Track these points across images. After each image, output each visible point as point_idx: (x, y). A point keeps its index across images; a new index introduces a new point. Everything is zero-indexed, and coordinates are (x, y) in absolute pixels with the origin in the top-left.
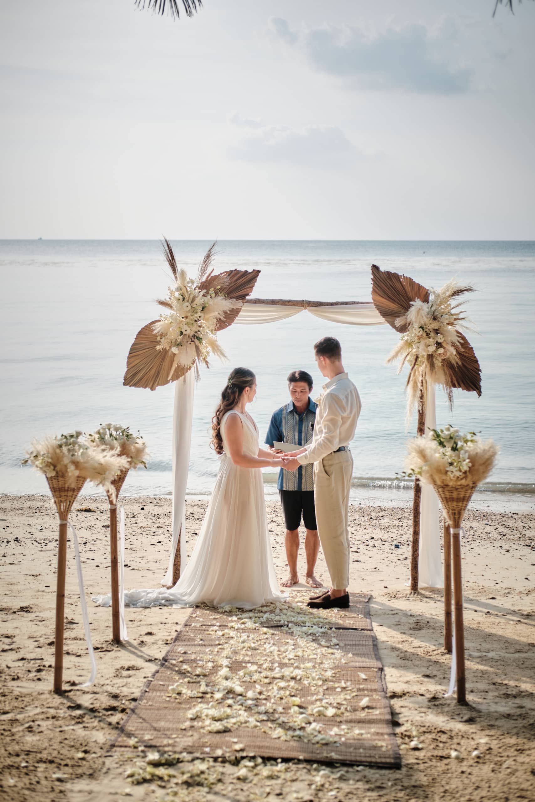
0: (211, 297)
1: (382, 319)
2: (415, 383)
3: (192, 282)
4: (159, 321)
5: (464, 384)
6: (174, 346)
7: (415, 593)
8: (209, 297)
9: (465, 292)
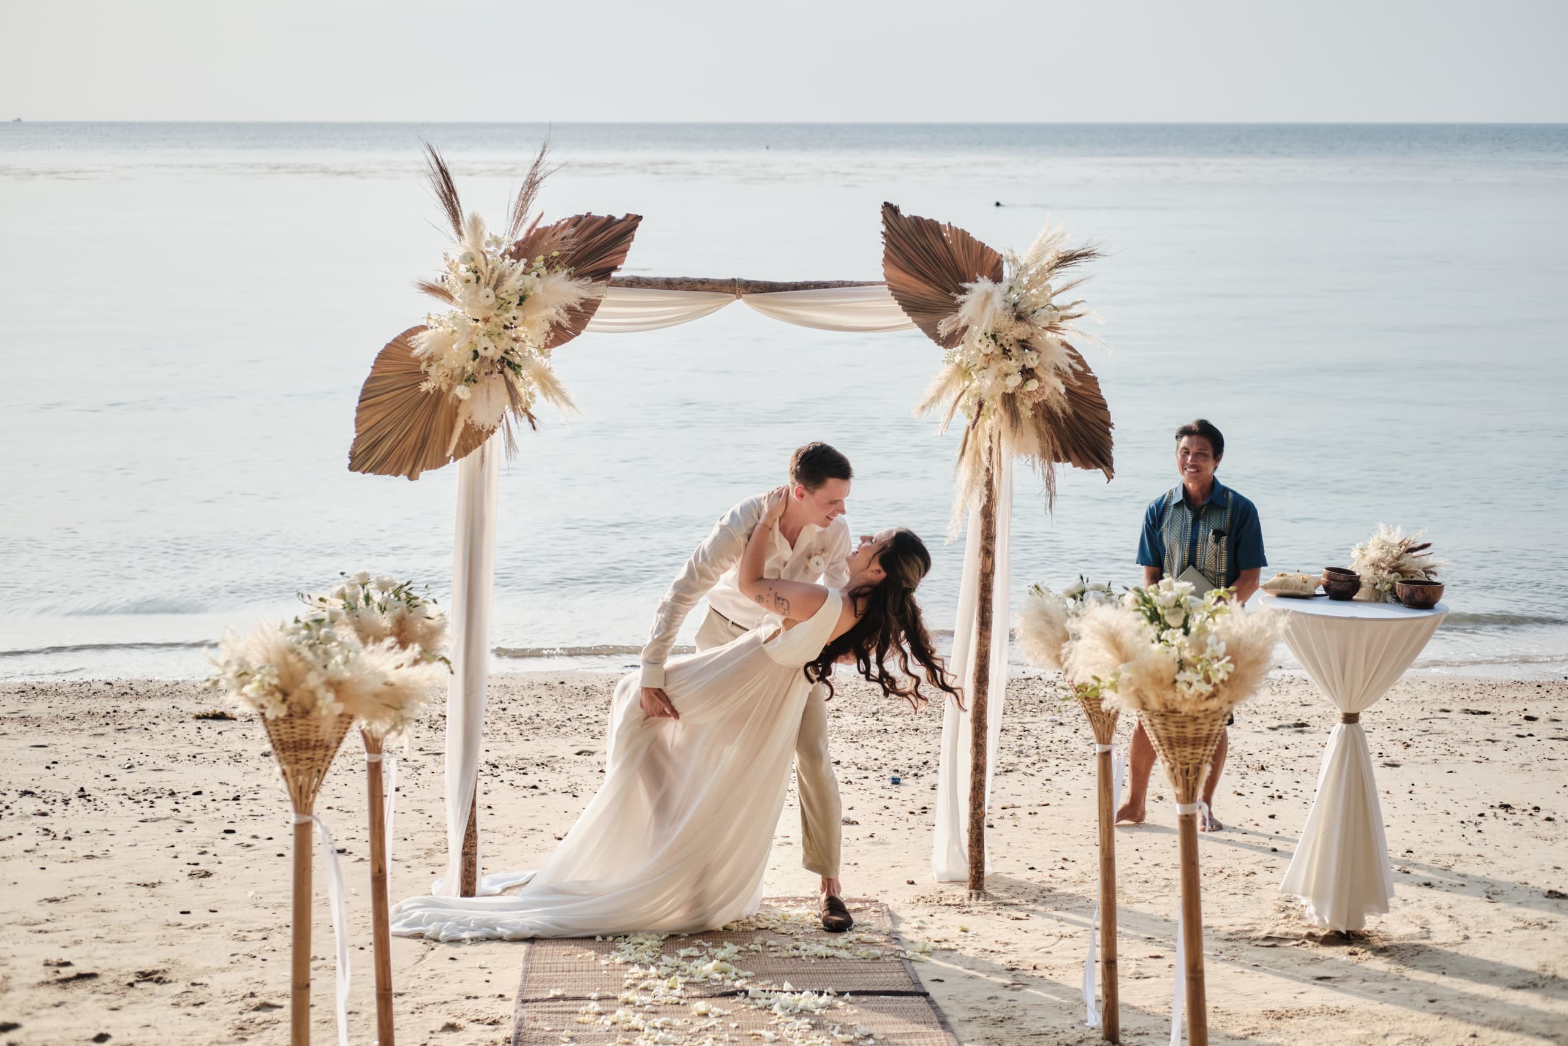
0: (538, 276)
1: (905, 319)
2: (977, 453)
3: (498, 242)
4: (424, 328)
5: (1076, 453)
6: (460, 384)
7: (978, 898)
8: (534, 274)
9: (1082, 259)
